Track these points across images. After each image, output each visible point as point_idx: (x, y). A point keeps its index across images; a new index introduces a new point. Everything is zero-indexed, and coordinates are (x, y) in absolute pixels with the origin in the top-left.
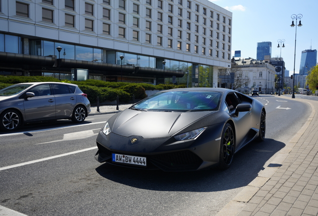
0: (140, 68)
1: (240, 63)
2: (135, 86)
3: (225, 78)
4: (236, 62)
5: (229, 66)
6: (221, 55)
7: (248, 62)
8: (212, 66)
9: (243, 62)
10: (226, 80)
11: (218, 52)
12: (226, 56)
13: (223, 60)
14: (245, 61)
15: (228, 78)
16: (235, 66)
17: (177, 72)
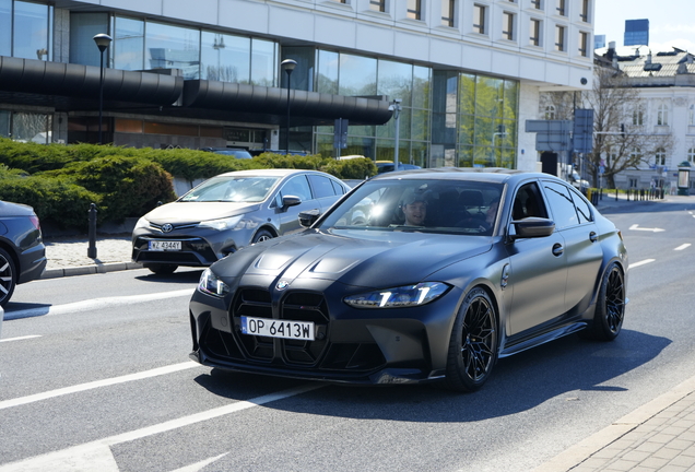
0: (203, 86)
1: (635, 71)
2: (126, 164)
3: (549, 133)
4: (622, 65)
5: (584, 81)
6: (550, 35)
7: (670, 68)
8: (516, 81)
9: (649, 67)
10: (555, 138)
11: (537, 23)
12: (574, 41)
13: (561, 56)
14: (656, 60)
15: (562, 133)
16: (616, 82)
17: (363, 103)
